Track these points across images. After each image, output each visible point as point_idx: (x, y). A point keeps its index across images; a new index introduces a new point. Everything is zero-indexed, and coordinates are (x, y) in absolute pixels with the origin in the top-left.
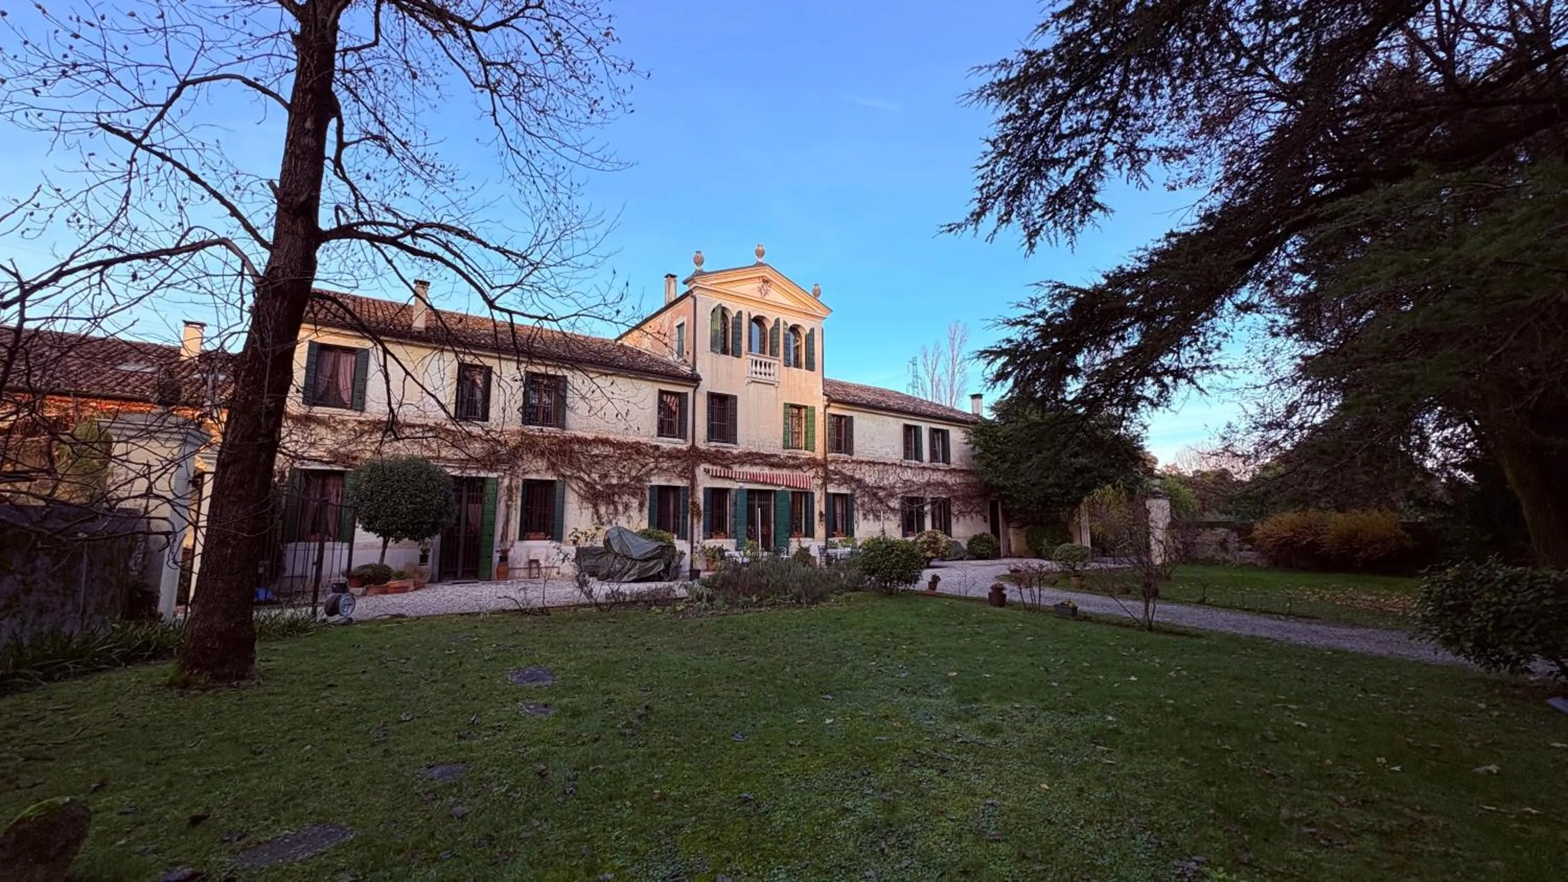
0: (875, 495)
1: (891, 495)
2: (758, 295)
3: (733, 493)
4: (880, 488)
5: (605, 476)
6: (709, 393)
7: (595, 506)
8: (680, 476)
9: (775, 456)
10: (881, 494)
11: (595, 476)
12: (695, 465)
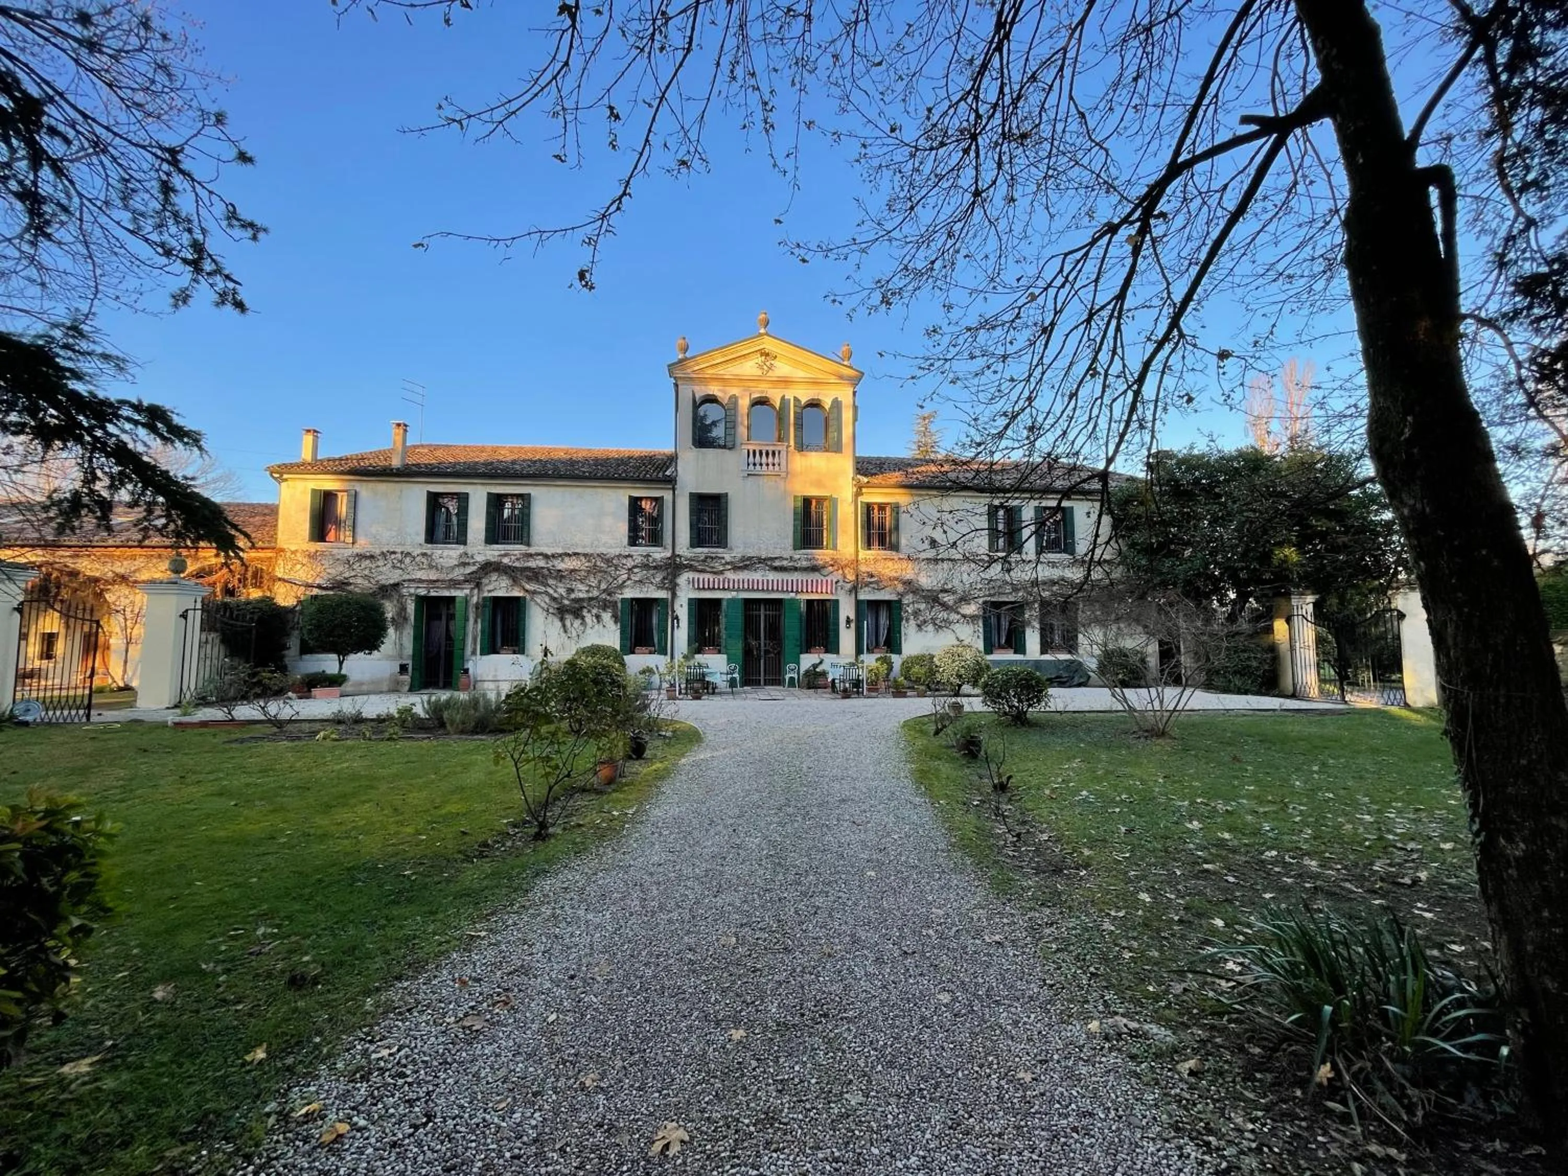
0: (936, 600)
1: (965, 599)
2: (759, 372)
3: (724, 604)
4: (946, 591)
5: (570, 590)
6: (691, 494)
7: (562, 620)
8: (661, 587)
9: (781, 558)
10: (948, 599)
11: (562, 591)
12: (675, 576)
